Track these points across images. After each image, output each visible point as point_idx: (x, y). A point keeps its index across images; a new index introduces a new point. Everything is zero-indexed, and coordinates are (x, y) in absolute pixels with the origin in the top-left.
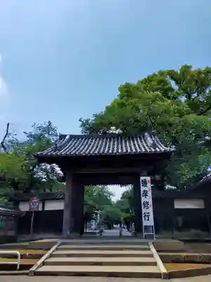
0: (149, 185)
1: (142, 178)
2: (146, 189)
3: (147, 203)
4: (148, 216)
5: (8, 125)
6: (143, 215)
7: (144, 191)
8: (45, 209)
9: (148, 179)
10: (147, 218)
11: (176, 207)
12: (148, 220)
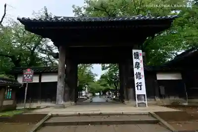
0: (141, 58)
1: (134, 51)
2: (138, 61)
3: (139, 74)
4: (141, 86)
5: (5, 6)
6: (136, 85)
7: (137, 63)
8: (42, 81)
9: (140, 51)
10: (139, 87)
11: (158, 79)
12: (141, 89)
